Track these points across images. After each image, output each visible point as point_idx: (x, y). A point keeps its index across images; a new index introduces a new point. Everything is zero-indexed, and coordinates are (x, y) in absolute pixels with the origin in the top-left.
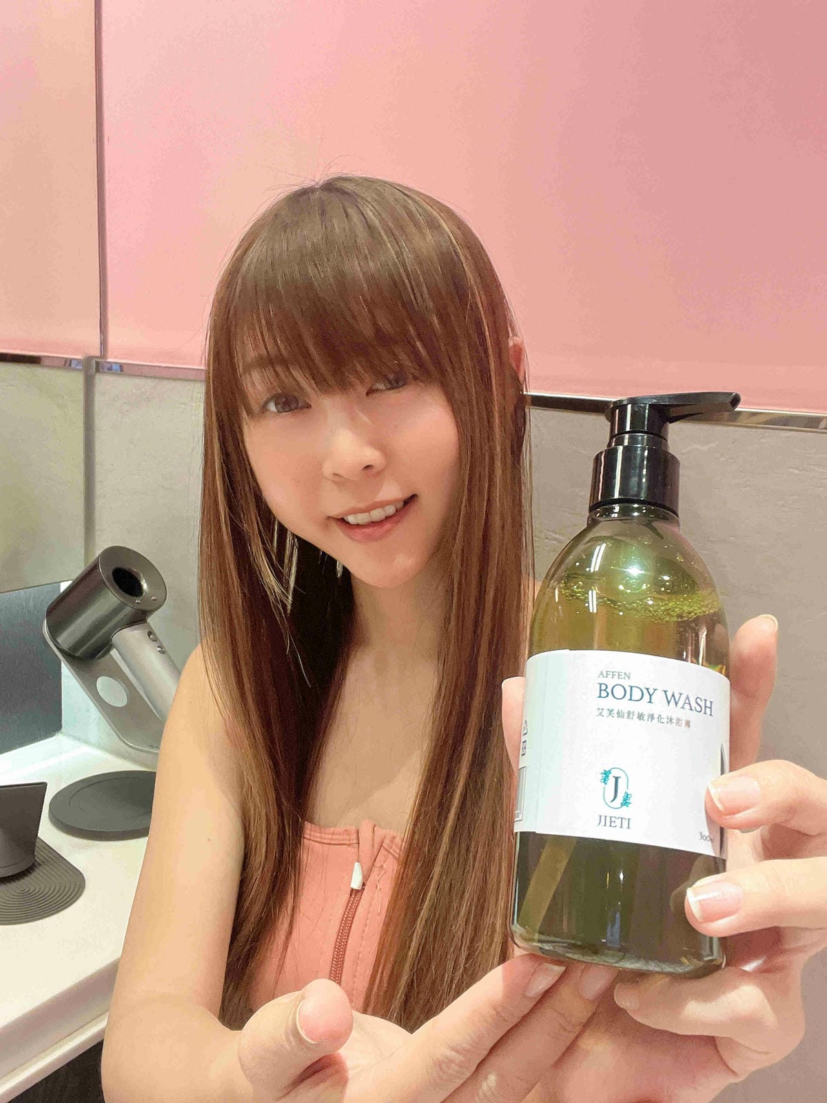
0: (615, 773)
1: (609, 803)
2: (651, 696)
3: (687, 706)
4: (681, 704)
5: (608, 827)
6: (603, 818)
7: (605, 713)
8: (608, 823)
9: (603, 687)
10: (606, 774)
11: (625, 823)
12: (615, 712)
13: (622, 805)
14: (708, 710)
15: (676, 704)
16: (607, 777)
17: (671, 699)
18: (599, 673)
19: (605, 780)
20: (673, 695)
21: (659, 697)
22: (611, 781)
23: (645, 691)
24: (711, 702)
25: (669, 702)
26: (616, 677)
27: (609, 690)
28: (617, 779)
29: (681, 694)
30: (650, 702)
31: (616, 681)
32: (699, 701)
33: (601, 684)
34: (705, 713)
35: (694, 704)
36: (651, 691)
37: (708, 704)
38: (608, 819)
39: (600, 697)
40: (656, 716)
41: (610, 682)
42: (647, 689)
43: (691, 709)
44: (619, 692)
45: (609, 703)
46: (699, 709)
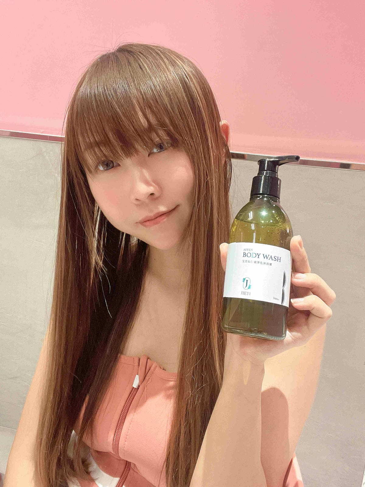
0: (247, 279)
1: (244, 288)
2: (259, 256)
3: (271, 259)
4: (268, 258)
5: (244, 295)
6: (243, 293)
7: (245, 261)
8: (244, 294)
9: (245, 254)
10: (244, 279)
11: (249, 294)
12: (247, 261)
13: (248, 288)
14: (279, 260)
15: (267, 258)
16: (244, 280)
17: (265, 257)
18: (244, 249)
19: (244, 281)
20: (266, 256)
21: (261, 257)
22: (246, 281)
23: (257, 255)
24: (280, 258)
25: (264, 258)
26: (248, 250)
27: (246, 254)
28: (247, 281)
29: (269, 255)
30: (258, 258)
31: (248, 251)
32: (275, 257)
33: (244, 253)
34: (278, 261)
35: (273, 258)
36: (259, 254)
37: (279, 258)
38: (244, 293)
39: (243, 257)
40: (260, 262)
41: (247, 252)
42: (258, 254)
43: (272, 260)
44: (249, 255)
45: (246, 258)
46: (275, 260)
